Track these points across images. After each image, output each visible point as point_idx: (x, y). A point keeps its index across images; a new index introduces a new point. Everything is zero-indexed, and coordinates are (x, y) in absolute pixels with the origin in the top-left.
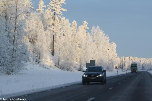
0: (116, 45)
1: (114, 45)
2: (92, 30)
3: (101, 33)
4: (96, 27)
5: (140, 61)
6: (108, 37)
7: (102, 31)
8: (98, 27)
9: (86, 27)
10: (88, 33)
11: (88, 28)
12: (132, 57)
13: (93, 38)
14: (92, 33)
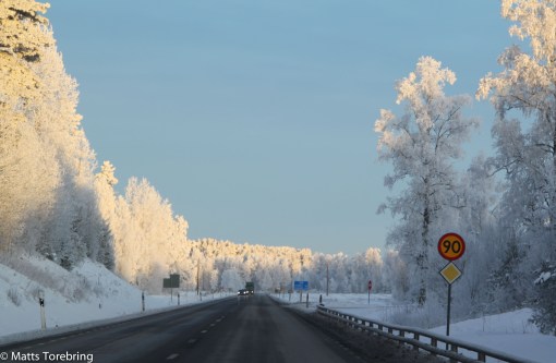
0: (186, 225)
1: (184, 224)
2: (129, 189)
3: (153, 196)
4: (140, 180)
5: (246, 259)
6: (169, 206)
7: (153, 188)
8: (144, 180)
9: (112, 178)
10: (120, 197)
11: (116, 181)
12: (211, 240)
13: (131, 209)
14: (128, 194)
